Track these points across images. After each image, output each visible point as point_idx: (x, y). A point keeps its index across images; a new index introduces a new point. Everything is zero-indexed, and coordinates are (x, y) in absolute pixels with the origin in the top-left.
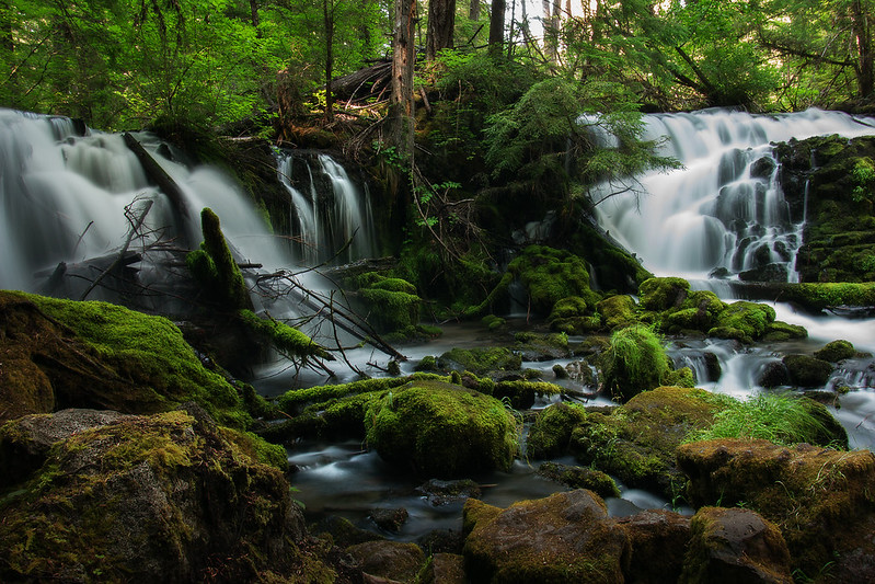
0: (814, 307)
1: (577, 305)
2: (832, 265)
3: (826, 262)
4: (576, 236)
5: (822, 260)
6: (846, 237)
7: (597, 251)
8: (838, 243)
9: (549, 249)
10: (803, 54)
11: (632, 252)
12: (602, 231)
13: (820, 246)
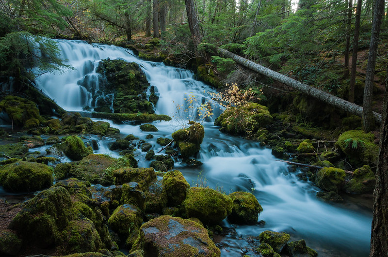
0: (119, 121)
1: (36, 122)
2: (123, 107)
3: (122, 106)
4: (27, 91)
5: (121, 105)
6: (127, 98)
7: (38, 98)
8: (126, 99)
9: (18, 98)
10: (108, 21)
11: (53, 99)
12: (38, 90)
13: (120, 100)
